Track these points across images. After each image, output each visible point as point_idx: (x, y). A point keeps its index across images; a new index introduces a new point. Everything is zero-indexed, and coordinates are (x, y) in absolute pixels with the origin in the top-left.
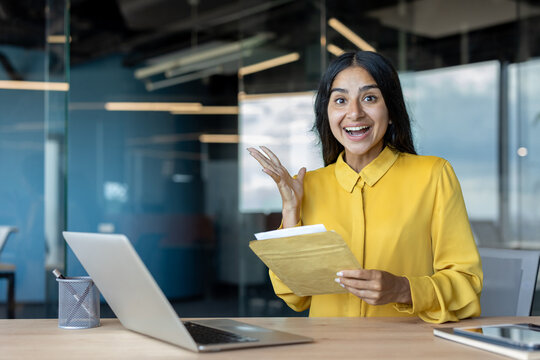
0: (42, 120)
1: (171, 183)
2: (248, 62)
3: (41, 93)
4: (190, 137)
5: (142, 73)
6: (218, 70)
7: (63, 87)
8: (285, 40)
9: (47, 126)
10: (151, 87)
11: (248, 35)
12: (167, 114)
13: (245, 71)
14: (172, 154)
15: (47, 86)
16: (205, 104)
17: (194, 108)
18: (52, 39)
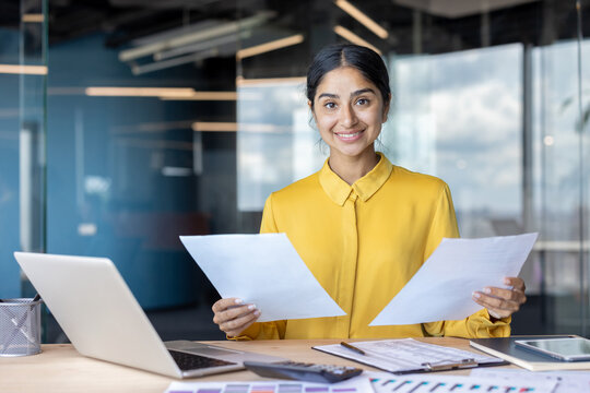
0: (17, 106)
1: (160, 177)
2: (246, 44)
3: (16, 76)
4: (182, 125)
5: (127, 55)
6: (213, 53)
7: (42, 70)
8: (288, 19)
9: (22, 113)
10: (137, 70)
11: (246, 14)
12: (156, 99)
13: (243, 54)
14: (162, 144)
15: (22, 69)
16: (198, 89)
17: (186, 94)
18: (27, 18)
